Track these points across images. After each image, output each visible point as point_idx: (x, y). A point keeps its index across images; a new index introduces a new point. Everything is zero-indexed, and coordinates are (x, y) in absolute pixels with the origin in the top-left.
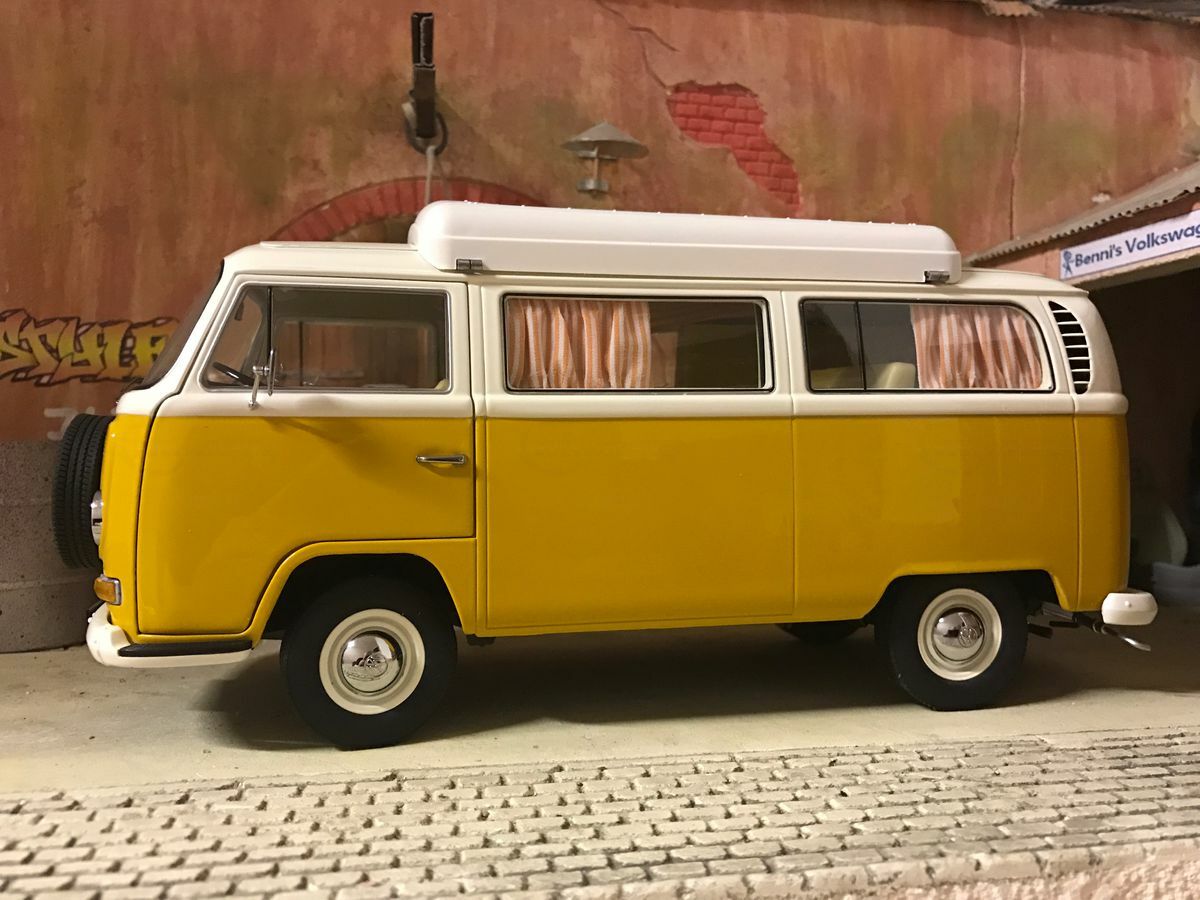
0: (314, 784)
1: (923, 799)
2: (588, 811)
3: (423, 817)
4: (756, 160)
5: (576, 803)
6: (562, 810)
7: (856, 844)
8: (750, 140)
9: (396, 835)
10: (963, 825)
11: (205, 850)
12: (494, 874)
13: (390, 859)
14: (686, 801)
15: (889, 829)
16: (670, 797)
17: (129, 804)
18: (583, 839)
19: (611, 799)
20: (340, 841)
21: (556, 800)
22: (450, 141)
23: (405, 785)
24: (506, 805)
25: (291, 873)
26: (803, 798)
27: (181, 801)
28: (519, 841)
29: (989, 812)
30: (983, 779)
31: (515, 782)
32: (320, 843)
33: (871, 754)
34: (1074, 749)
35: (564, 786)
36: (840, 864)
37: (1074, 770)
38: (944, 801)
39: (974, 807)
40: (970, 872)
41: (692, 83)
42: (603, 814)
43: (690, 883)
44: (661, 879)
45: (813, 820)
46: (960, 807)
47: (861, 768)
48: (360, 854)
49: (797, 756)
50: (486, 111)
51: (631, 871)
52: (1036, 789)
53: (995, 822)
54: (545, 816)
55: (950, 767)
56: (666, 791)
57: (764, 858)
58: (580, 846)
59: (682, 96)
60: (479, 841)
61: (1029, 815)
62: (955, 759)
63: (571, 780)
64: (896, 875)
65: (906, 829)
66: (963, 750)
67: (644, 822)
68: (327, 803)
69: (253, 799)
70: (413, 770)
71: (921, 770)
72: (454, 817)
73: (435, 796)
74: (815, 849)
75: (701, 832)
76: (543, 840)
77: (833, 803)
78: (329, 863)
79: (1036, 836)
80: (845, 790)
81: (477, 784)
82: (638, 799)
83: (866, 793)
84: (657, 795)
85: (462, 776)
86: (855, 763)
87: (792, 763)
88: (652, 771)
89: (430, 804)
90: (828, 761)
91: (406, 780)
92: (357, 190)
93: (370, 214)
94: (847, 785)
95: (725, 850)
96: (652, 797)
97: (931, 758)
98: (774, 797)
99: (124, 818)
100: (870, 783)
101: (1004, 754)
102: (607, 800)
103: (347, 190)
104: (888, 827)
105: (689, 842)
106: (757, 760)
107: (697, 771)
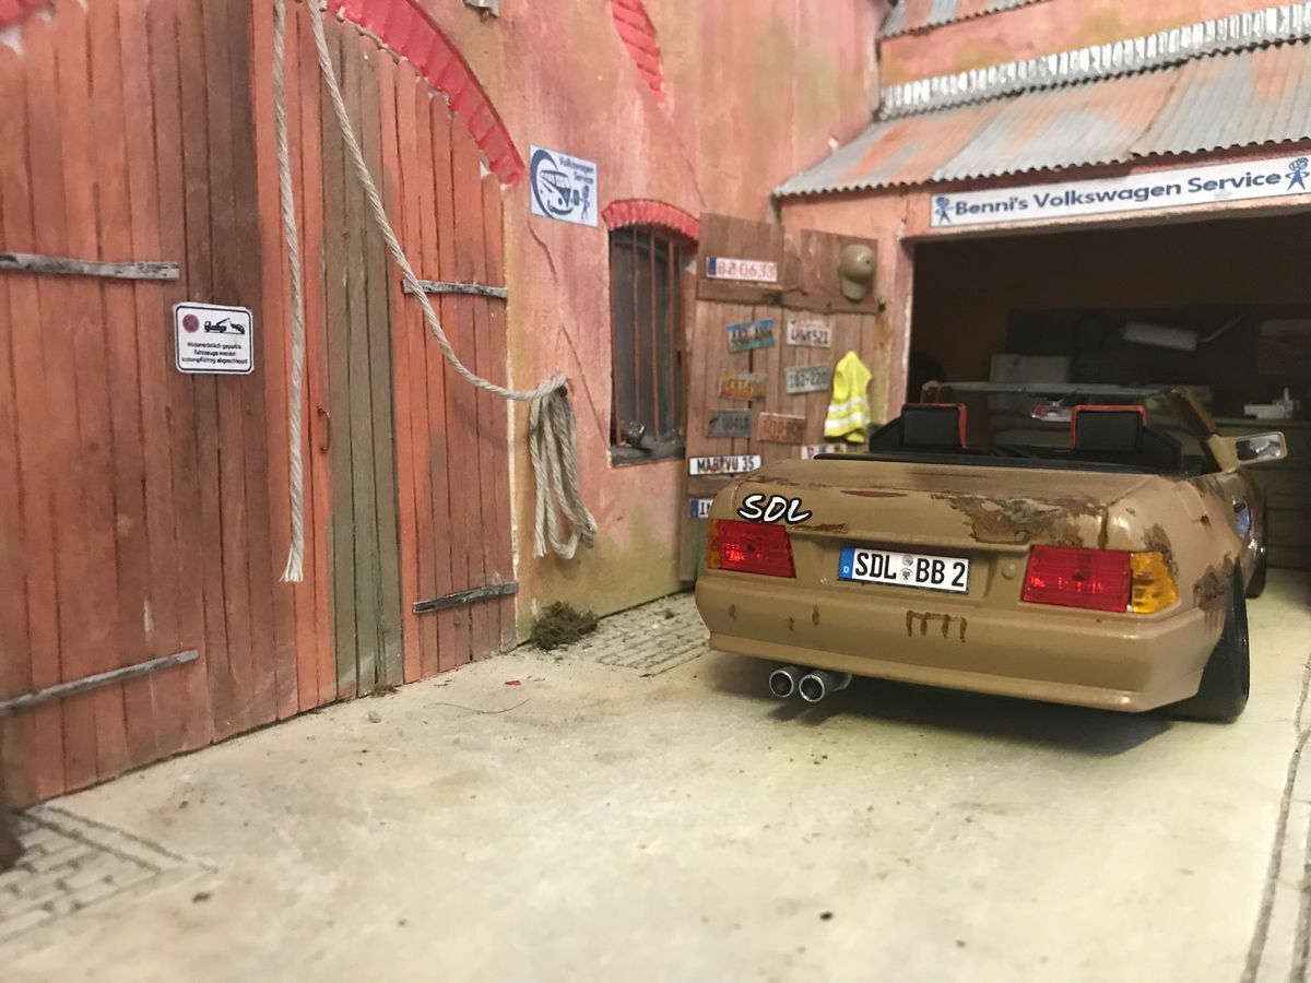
4: (626, 21)
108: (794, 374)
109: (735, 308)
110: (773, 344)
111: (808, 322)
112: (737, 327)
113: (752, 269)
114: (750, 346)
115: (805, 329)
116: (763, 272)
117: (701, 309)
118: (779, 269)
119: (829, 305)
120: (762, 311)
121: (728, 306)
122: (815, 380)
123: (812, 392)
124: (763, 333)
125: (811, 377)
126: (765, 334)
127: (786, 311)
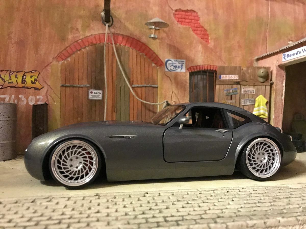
0: (73, 197)
1: (257, 202)
2: (157, 205)
3: (106, 207)
4: (197, 30)
5: (153, 203)
6: (148, 205)
7: (241, 215)
8: (196, 25)
9: (98, 212)
10: (272, 210)
11: (38, 217)
12: (129, 223)
13: (96, 219)
14: (186, 202)
15: (249, 210)
16: (181, 201)
17: (16, 202)
18: (156, 213)
19: (163, 202)
20: (81, 214)
21: (147, 202)
22: (114, 23)
23: (101, 197)
24: (131, 203)
25: (65, 223)
26: (221, 201)
27: (33, 202)
28: (136, 214)
29: (278, 205)
30: (274, 196)
31: (134, 197)
32: (74, 214)
33: (238, 189)
34: (298, 188)
35: (148, 198)
36: (237, 221)
37: (300, 194)
38: (264, 202)
39: (273, 204)
40: (277, 224)
41: (180, 9)
42: (162, 206)
43: (191, 227)
44: (182, 225)
45: (226, 208)
46: (269, 204)
47: (236, 193)
48: (87, 217)
49: (217, 190)
50: (124, 15)
51: (172, 223)
52: (290, 199)
53: (281, 208)
54: (144, 206)
55: (263, 193)
56: (180, 199)
57: (213, 219)
58: (155, 215)
59: (177, 13)
60: (124, 214)
61: (291, 207)
62: (264, 191)
63: (151, 196)
64: (255, 224)
65: (255, 211)
66: (265, 188)
67: (174, 208)
68: (77, 202)
69: (55, 201)
70: (103, 193)
71: (254, 194)
72: (116, 207)
73: (110, 200)
74: (228, 216)
75: (192, 211)
76: (143, 213)
77: (231, 203)
78: (77, 220)
79: (294, 212)
80: (233, 199)
81: (122, 197)
82: (171, 201)
83: (240, 200)
84: (177, 201)
85: (118, 195)
86: (234, 192)
87: (216, 192)
88: (175, 194)
89: (108, 203)
90: (226, 191)
91: (101, 196)
92: (88, 36)
93: (92, 43)
94: (234, 198)
95: (201, 216)
96: (176, 201)
97: (257, 191)
98: (212, 201)
99: (14, 207)
100: (240, 197)
101: (278, 190)
102: (162, 202)
103: (86, 36)
104: (249, 209)
105: (189, 214)
106: (205, 191)
107: (188, 194)
108: (244, 100)
109: (227, 86)
110: (238, 94)
111: (248, 88)
112: (227, 90)
113: (231, 77)
114: (231, 94)
115: (247, 90)
116: (235, 77)
117: (217, 87)
118: (239, 77)
119: (254, 84)
120: (234, 86)
121: (225, 86)
122: (250, 102)
123: (249, 105)
124: (235, 91)
125: (249, 101)
126: (235, 92)
127: (241, 86)
